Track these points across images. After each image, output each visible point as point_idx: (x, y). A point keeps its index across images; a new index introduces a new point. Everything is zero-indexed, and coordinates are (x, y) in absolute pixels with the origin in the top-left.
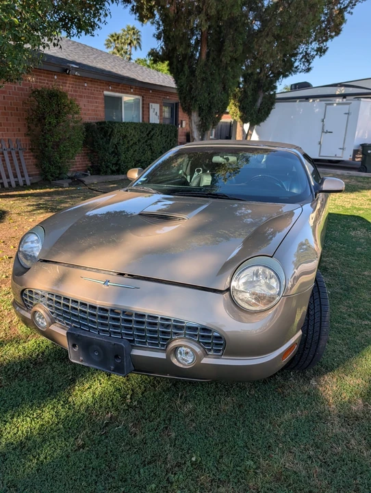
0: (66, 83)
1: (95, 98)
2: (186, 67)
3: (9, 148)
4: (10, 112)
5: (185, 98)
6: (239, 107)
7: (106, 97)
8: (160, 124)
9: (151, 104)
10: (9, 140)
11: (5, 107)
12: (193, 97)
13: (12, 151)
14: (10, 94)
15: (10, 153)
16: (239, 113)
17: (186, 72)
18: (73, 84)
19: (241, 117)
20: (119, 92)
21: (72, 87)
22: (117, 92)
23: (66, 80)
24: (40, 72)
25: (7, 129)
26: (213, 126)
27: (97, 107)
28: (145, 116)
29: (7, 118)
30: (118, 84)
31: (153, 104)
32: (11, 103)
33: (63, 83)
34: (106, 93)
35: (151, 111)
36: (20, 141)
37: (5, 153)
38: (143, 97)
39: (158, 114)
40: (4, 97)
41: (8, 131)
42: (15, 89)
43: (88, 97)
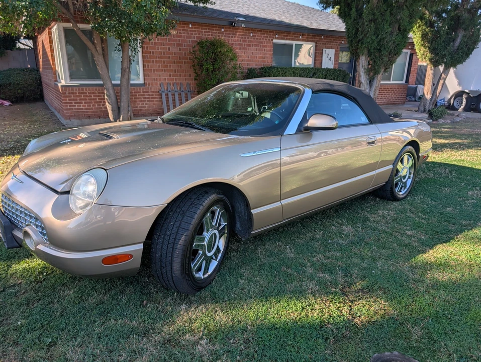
0: (236, 34)
1: (264, 46)
2: (354, 10)
3: (180, 90)
4: (184, 61)
5: (352, 41)
6: (429, 48)
7: (276, 45)
8: (334, 69)
9: (324, 50)
10: (180, 83)
11: (180, 57)
12: (359, 40)
13: (182, 93)
14: (185, 46)
15: (180, 94)
16: (429, 55)
17: (353, 15)
18: (243, 35)
19: (430, 60)
20: (289, 39)
21: (242, 38)
22: (287, 39)
23: (236, 32)
24: (212, 27)
25: (180, 74)
26: (386, 69)
27: (265, 54)
28: (317, 62)
29: (181, 66)
30: (289, 33)
31: (327, 50)
32: (185, 53)
33: (233, 34)
34: (275, 41)
35: (324, 56)
36: (190, 85)
37: (176, 94)
38: (316, 43)
39: (333, 59)
40: (180, 49)
41: (180, 76)
42: (189, 42)
43: (256, 45)
